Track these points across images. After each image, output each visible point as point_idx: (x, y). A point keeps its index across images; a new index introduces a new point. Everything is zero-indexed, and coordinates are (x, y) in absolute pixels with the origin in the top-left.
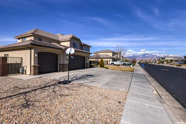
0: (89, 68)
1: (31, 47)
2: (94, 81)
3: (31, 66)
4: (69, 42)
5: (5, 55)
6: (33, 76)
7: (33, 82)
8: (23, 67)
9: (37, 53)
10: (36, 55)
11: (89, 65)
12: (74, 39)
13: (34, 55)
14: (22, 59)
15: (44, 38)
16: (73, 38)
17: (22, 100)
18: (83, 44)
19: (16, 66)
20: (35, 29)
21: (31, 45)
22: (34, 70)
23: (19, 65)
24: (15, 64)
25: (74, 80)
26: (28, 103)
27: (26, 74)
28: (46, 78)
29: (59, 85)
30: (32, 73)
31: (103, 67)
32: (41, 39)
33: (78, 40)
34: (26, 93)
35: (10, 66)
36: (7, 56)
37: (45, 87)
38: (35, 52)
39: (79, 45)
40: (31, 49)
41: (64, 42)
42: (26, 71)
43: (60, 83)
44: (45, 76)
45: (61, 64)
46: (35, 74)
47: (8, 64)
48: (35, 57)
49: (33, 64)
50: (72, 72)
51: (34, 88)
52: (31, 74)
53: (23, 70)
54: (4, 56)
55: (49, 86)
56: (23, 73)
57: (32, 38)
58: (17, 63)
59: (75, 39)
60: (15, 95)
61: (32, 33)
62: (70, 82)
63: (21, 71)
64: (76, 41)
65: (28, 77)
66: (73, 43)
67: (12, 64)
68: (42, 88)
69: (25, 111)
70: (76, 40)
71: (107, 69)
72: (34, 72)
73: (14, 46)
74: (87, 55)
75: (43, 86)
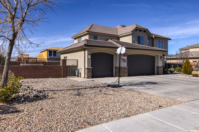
0: (163, 74)
1: (85, 48)
2: (150, 89)
3: (85, 69)
4: (131, 36)
5: (64, 57)
6: (87, 79)
7: (85, 84)
8: (79, 70)
9: (90, 55)
10: (90, 57)
11: (161, 70)
12: (138, 32)
13: (88, 57)
14: (77, 61)
15: (100, 35)
16: (136, 30)
17: (76, 92)
18: (153, 37)
19: (73, 68)
20: (91, 25)
21: (85, 46)
22: (87, 73)
23: (75, 67)
24: (72, 66)
25: (126, 85)
26: (80, 94)
27: (81, 77)
28: (98, 81)
29: (107, 87)
30: (86, 75)
31: (190, 74)
32: (97, 37)
33: (145, 31)
34: (79, 89)
35: (68, 68)
36: (66, 58)
37: (95, 87)
38: (89, 53)
39: (147, 38)
40: (85, 51)
41: (125, 37)
42: (81, 73)
43: (109, 86)
44: (97, 80)
45: (116, 67)
46: (88, 78)
47: (67, 66)
48: (88, 59)
49: (86, 67)
50: (131, 78)
51: (85, 87)
52: (85, 77)
53: (78, 72)
54: (63, 59)
55: (98, 87)
56: (78, 76)
57: (87, 37)
58: (74, 65)
59: (140, 31)
60: (72, 89)
61: (87, 31)
62: (121, 86)
63: (77, 74)
64: (141, 34)
65: (82, 80)
66: (137, 37)
67: (70, 66)
68: (91, 88)
69: (77, 97)
70: (142, 32)
71: (195, 78)
72: (87, 75)
73: (71, 48)
74: (157, 55)
75: (93, 86)
